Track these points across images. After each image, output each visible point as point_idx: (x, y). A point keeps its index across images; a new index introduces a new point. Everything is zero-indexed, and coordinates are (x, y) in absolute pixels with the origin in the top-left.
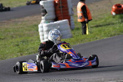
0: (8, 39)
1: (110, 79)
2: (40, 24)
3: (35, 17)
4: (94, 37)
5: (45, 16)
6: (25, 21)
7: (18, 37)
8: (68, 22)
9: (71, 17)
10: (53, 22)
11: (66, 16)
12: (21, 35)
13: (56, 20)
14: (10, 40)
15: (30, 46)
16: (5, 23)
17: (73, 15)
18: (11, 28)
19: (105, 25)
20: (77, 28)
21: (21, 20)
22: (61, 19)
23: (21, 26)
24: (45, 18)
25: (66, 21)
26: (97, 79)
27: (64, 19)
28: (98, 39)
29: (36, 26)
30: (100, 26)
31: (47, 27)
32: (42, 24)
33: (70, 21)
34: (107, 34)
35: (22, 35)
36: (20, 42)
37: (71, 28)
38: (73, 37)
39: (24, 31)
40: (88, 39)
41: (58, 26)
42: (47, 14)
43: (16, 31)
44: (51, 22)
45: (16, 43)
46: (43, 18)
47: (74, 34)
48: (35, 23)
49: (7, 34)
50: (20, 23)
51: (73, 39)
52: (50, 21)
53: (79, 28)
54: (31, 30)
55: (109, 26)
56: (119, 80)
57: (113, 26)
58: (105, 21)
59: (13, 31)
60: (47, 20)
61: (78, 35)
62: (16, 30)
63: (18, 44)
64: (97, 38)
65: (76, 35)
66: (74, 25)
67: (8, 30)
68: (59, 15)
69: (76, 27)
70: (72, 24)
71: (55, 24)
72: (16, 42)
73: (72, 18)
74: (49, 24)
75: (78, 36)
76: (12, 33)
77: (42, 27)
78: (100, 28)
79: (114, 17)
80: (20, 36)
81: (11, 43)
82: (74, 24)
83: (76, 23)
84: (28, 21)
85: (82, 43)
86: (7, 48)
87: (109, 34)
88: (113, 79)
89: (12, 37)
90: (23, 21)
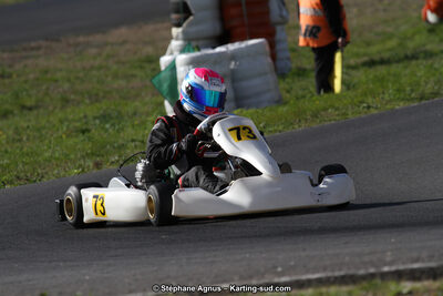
0: (51, 108)
1: (415, 255)
2: (164, 54)
3: (149, 28)
4: (362, 102)
5: (185, 25)
6: (112, 44)
7: (87, 101)
8: (267, 48)
9: (278, 28)
10: (214, 48)
11: (262, 26)
12: (97, 95)
14: (57, 110)
15: (129, 132)
16: (41, 52)
17: (284, 21)
18: (61, 70)
19: (398, 61)
20: (299, 69)
21: (98, 38)
22: (242, 38)
23: (98, 62)
24: (183, 32)
25: (259, 43)
26: (369, 254)
27: (252, 38)
28: (373, 111)
29: (153, 62)
30: (383, 62)
32: (171, 54)
33: (272, 45)
34: (408, 89)
35: (101, 94)
36: (95, 118)
37: (276, 69)
38: (286, 103)
39: (109, 79)
40: (337, 109)
41: (230, 64)
42: (191, 18)
43: (77, 78)
44: (206, 47)
45: (78, 124)
46: (176, 31)
47: (289, 91)
48: (149, 50)
49: (48, 89)
50: (93, 51)
51: (286, 108)
52: (200, 43)
53: (305, 70)
54: (134, 76)
55: (414, 62)
57: (430, 62)
58: (400, 45)
59: (69, 80)
60: (190, 43)
61: (300, 93)
62: (81, 75)
63: (84, 127)
64: (369, 107)
65: (294, 94)
66: (288, 59)
67: (49, 76)
68: (235, 22)
69: (294, 65)
70: (280, 55)
71: (220, 54)
72: (77, 118)
73: (280, 33)
74: (197, 54)
75: (304, 97)
76: (66, 86)
78: (382, 70)
79: (432, 29)
80: (95, 99)
81: (61, 122)
82: (289, 54)
83: (293, 51)
84: (124, 42)
85: (314, 125)
86: (47, 142)
87: (412, 91)
88: (424, 254)
89: (66, 101)
90: (106, 44)
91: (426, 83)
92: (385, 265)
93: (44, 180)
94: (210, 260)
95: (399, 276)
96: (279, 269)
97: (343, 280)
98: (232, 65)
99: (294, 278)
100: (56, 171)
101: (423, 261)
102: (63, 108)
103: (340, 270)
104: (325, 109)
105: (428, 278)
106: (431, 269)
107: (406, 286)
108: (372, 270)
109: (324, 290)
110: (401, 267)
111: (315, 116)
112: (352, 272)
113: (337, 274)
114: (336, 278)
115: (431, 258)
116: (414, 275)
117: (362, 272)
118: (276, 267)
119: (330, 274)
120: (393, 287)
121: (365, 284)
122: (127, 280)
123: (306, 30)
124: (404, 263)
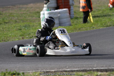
0: (12, 23)
1: (102, 66)
2: (42, 11)
3: (38, 4)
4: (91, 26)
5: (48, 4)
6: (29, 8)
7: (21, 22)
9: (71, 6)
10: (55, 10)
11: (67, 5)
12: (24, 20)
13: (57, 8)
14: (14, 24)
16: (11, 9)
17: (73, 5)
18: (15, 14)
19: (102, 17)
20: (76, 17)
21: (25, 6)
22: (62, 8)
23: (25, 12)
24: (47, 6)
26: (90, 65)
27: (64, 8)
28: (94, 29)
29: (39, 13)
30: (98, 17)
31: (48, 15)
32: (44, 11)
33: (69, 11)
34: (104, 24)
35: (25, 20)
36: (23, 26)
37: (70, 17)
38: (72, 26)
39: (27, 17)
40: (85, 28)
41: (58, 15)
42: (49, 2)
43: (19, 16)
44: (53, 10)
45: (19, 28)
46: (45, 5)
47: (73, 23)
48: (38, 10)
49: (11, 18)
50: (24, 9)
51: (72, 27)
52: (51, 9)
53: (78, 18)
54: (34, 16)
55: (106, 17)
56: (110, 67)
57: (110, 17)
58: (102, 12)
59: (17, 16)
60: (49, 8)
61: (76, 23)
62: (20, 15)
63: (20, 28)
64: (93, 28)
65: (74, 23)
66: (74, 14)
67: (12, 15)
68: (60, 4)
70: (71, 13)
71: (56, 12)
72: (19, 26)
73: (72, 8)
74: (50, 11)
76: (16, 18)
77: (44, 14)
78: (97, 18)
79: (111, 9)
80: (23, 21)
81: (14, 27)
83: (75, 12)
84: (32, 7)
85: (79, 32)
86: (10, 32)
87: (105, 24)
88: (104, 66)
89: (16, 22)
90: (27, 8)
91: (108, 23)
92: (94, 68)
93: (9, 41)
94: (50, 64)
95: (98, 70)
96: (67, 67)
97: (83, 71)
98: (59, 15)
99: (71, 69)
100: (12, 39)
101: (104, 67)
102: (15, 23)
103: (83, 68)
104: (82, 28)
105: (105, 72)
106: (106, 69)
107: (99, 73)
108: (91, 69)
109: (78, 73)
110: (98, 68)
111: (79, 29)
112: (85, 69)
113: (82, 69)
114: (81, 70)
115: (106, 66)
116: (101, 71)
117: (88, 69)
118: (66, 67)
119: (80, 69)
120: (96, 73)
121: (89, 72)
122: (28, 68)
123: (82, 7)
124: (99, 68)
